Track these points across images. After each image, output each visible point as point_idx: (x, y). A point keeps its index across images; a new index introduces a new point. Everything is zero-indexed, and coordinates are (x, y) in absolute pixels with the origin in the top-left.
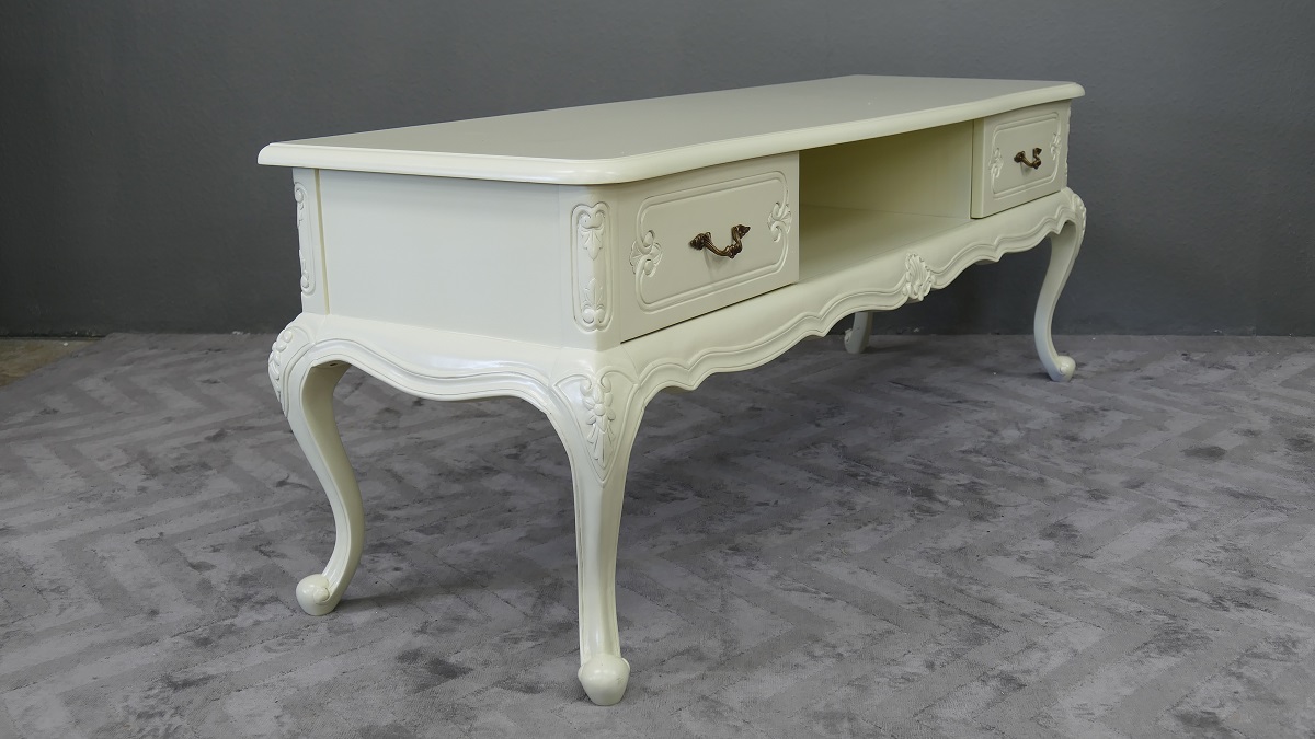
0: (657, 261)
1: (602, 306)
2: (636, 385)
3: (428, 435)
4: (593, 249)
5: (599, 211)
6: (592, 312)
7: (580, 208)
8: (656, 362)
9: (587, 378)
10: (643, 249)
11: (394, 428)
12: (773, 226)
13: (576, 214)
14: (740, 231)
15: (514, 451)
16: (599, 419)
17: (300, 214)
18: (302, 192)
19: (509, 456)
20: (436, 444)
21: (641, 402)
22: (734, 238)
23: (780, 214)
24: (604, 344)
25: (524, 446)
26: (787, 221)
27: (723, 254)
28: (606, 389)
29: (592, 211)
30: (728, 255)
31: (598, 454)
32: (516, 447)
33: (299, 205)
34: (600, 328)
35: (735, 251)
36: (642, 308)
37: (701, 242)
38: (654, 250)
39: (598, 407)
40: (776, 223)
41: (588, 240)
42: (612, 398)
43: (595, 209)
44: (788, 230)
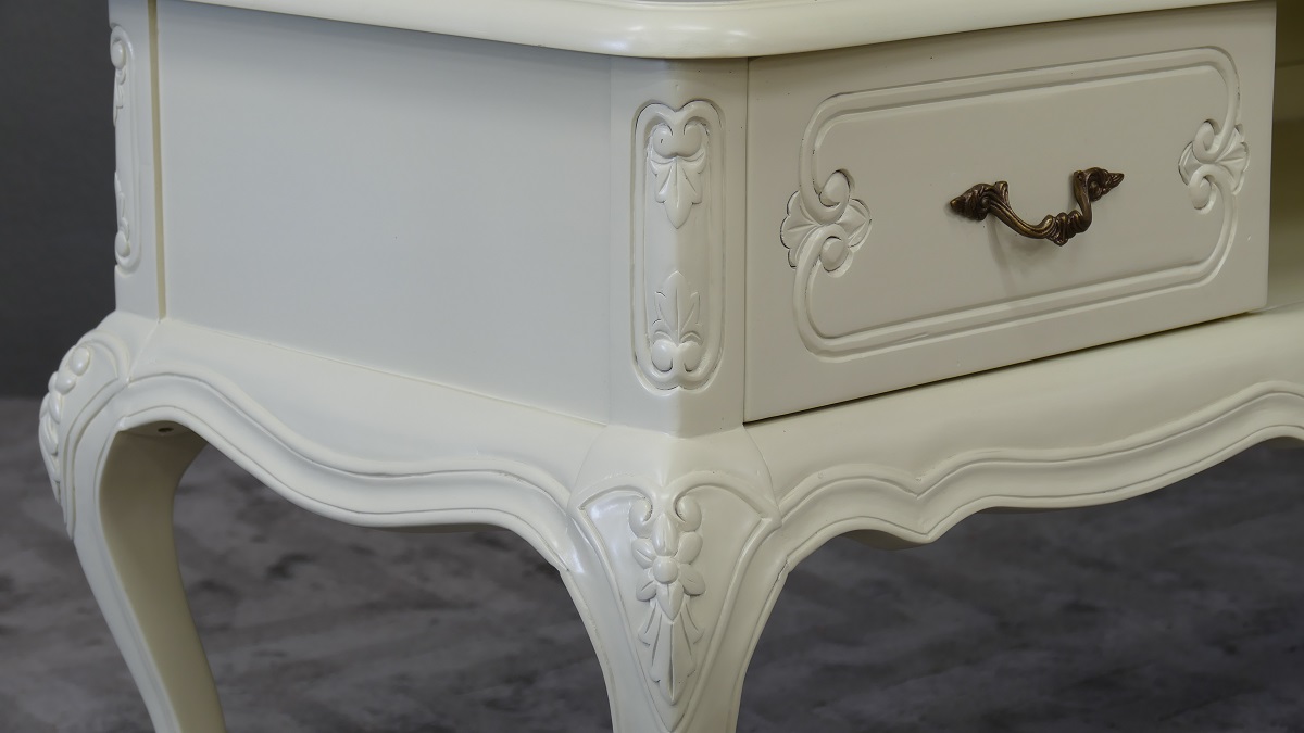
0: (857, 243)
1: (692, 334)
2: (767, 522)
3: (300, 647)
4: (676, 206)
5: (695, 119)
6: (671, 348)
7: (655, 110)
8: (828, 473)
9: (646, 496)
10: (820, 208)
11: (224, 628)
12: (1197, 175)
13: (644, 121)
14: (1094, 184)
15: (505, 692)
16: (663, 590)
17: (121, 93)
18: (125, 46)
19: (492, 704)
20: (319, 670)
21: (778, 562)
22: (1077, 198)
23: (1216, 147)
24: (695, 422)
25: (528, 679)
26: (1236, 164)
27: (1035, 233)
28: (681, 524)
29: (678, 118)
30: (1049, 237)
31: (659, 670)
32: (509, 681)
33: (117, 74)
34: (688, 384)
35: (1068, 228)
36: (810, 347)
37: (981, 204)
38: (849, 215)
39: (663, 562)
40: (1205, 169)
41: (669, 184)
42: (701, 543)
43: (681, 116)
44: (1237, 186)
